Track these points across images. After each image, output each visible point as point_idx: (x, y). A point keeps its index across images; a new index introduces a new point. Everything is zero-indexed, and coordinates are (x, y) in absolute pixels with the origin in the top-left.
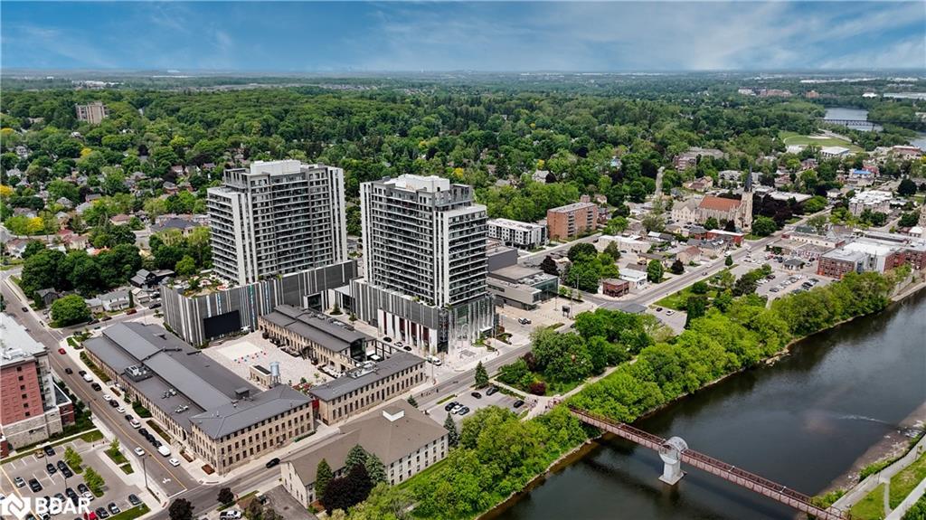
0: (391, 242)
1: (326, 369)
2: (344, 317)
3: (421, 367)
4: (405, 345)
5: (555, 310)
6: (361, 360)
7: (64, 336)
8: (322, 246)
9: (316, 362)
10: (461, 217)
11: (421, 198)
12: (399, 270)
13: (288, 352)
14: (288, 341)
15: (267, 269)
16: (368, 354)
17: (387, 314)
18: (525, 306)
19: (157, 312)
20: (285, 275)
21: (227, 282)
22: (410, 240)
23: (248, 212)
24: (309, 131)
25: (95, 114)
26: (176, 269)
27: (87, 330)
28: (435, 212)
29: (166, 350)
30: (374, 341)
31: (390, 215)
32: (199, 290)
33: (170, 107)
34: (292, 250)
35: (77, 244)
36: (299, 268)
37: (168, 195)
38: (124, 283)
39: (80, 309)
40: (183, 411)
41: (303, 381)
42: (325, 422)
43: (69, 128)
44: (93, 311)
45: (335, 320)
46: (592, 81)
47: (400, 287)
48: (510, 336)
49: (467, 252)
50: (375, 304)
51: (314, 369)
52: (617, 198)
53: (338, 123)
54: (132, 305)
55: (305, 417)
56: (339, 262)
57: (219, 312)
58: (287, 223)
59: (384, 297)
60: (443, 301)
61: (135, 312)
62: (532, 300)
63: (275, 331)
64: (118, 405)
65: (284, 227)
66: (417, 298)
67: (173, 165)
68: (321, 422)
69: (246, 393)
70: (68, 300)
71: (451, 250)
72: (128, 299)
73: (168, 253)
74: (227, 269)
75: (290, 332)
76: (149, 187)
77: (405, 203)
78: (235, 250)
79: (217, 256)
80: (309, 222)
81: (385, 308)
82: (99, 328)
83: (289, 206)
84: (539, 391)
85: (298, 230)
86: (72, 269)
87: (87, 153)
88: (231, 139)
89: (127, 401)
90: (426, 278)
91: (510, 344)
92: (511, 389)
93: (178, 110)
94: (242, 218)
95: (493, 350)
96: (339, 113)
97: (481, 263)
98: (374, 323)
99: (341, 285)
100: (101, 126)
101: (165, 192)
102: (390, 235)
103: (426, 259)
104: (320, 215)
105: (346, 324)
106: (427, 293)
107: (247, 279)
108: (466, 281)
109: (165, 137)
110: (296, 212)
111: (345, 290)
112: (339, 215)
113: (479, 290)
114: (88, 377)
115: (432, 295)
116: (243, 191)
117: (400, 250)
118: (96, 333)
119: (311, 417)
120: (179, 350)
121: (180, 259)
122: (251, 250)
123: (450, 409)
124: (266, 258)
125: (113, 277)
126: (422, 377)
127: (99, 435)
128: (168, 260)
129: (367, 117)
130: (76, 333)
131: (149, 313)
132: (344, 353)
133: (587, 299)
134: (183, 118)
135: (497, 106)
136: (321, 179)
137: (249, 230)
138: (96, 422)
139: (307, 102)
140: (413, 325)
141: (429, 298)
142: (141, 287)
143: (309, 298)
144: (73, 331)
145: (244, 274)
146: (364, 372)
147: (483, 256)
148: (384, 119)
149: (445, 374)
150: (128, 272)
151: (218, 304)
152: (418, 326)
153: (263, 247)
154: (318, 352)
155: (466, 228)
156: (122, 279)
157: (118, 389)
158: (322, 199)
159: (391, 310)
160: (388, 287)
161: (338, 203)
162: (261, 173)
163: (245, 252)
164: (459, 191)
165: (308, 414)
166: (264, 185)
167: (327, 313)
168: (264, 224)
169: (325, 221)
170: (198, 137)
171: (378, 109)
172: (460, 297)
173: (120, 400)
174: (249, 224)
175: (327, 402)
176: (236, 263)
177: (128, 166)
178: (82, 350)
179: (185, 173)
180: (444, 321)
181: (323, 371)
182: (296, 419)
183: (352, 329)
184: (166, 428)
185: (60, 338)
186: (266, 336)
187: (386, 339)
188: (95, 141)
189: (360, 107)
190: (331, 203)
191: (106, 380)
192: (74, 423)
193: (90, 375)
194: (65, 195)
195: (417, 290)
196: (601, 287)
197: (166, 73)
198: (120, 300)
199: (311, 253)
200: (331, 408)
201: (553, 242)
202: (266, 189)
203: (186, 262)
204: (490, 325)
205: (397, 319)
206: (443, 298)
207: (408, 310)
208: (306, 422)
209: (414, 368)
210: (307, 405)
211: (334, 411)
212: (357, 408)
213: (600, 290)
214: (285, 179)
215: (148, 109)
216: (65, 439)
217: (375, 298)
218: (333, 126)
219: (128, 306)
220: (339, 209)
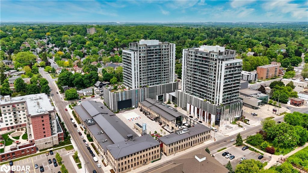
0: (195, 74)
1: (165, 127)
2: (172, 105)
3: (209, 132)
4: (199, 120)
5: (268, 110)
6: (180, 125)
7: (68, 104)
8: (165, 75)
9: (161, 124)
10: (231, 64)
11: (211, 55)
12: (198, 87)
13: (150, 118)
14: (150, 113)
15: (143, 83)
16: (183, 123)
17: (191, 106)
18: (253, 107)
19: (102, 97)
20: (150, 86)
21: (128, 87)
22: (204, 74)
23: (137, 59)
24: (159, 38)
25: (92, 32)
26: (110, 81)
27: (76, 102)
28: (218, 61)
29: (102, 113)
30: (186, 117)
31: (195, 63)
32: (117, 90)
33: (115, 30)
34: (153, 76)
35: (79, 71)
36: (155, 84)
37: (111, 56)
38: (92, 85)
39: (75, 94)
40: (105, 142)
41: (156, 132)
42: (165, 154)
43: (84, 35)
44: (79, 95)
45: (169, 106)
46: (261, 25)
47: (197, 94)
48: (248, 121)
49: (232, 81)
50: (186, 101)
51: (160, 127)
52: (286, 64)
53: (169, 36)
54: (93, 94)
55: (157, 151)
56: (171, 82)
57: (124, 99)
58: (152, 65)
59: (190, 98)
60: (219, 102)
61: (94, 97)
62: (258, 105)
63: (145, 108)
64: (81, 135)
65: (151, 67)
66: (206, 100)
67: (114, 47)
68: (163, 154)
69: (131, 137)
70: (71, 90)
71: (225, 79)
72: (92, 92)
73: (108, 76)
74: (128, 82)
75: (151, 110)
76: (105, 54)
77: (203, 57)
78: (131, 75)
79: (125, 77)
80: (160, 65)
81: (191, 103)
82: (81, 102)
83: (153, 58)
84: (272, 152)
85: (156, 69)
86: (74, 79)
87: (88, 42)
88: (134, 40)
89: (85, 133)
90: (211, 91)
91: (249, 124)
92: (255, 149)
93: (118, 31)
94: (135, 62)
95: (242, 127)
96: (170, 32)
97: (237, 86)
98: (185, 109)
99: (171, 92)
100: (93, 35)
101: (110, 55)
102: (195, 72)
103: (211, 83)
104: (165, 63)
105: (174, 109)
106: (210, 98)
107: (135, 87)
108: (230, 94)
109: (112, 39)
110: (156, 61)
111: (173, 94)
112: (172, 63)
113: (236, 98)
114: (73, 121)
115: (213, 99)
116: (136, 51)
117: (199, 78)
118: (79, 104)
119: (159, 152)
120: (107, 114)
121: (112, 78)
122: (137, 75)
123: (225, 155)
124: (143, 79)
125: (88, 83)
126: (209, 136)
127: (72, 147)
128: (107, 78)
129: (179, 34)
130: (72, 103)
131: (99, 98)
132: (173, 121)
133: (283, 107)
134: (119, 34)
135: (227, 30)
136: (166, 48)
137: (137, 67)
138: (72, 141)
139: (159, 29)
140: (204, 112)
141: (212, 100)
142: (97, 87)
143: (158, 96)
144: (71, 102)
145: (134, 85)
146: (183, 132)
147: (239, 83)
148: (186, 34)
149: (220, 136)
150: (93, 82)
151: (124, 96)
152: (206, 112)
153: (142, 74)
154: (162, 120)
155: (232, 69)
156: (91, 84)
157: (83, 128)
158: (166, 56)
159: (193, 104)
160: (192, 94)
161: (172, 58)
162: (143, 44)
163: (135, 76)
164: (229, 52)
165: (158, 150)
166: (144, 49)
167: (166, 103)
168: (143, 65)
169: (167, 65)
170: (123, 39)
171: (183, 31)
172: (227, 101)
173: (83, 132)
174: (137, 65)
175: (167, 145)
176: (131, 80)
177: (100, 47)
178: (73, 110)
179: (118, 50)
180: (219, 111)
181: (164, 128)
182: (152, 152)
183: (176, 111)
184: (98, 148)
185: (67, 105)
186: (141, 110)
187: (190, 117)
188: (91, 39)
189: (177, 31)
190: (170, 58)
191: (79, 123)
192: (63, 141)
193: (74, 121)
194: (79, 55)
195: (206, 96)
196: (290, 101)
197: (116, 23)
198: (89, 92)
199: (160, 78)
200: (168, 148)
201: (259, 81)
202: (145, 50)
203: (114, 79)
204: (239, 115)
205: (196, 108)
206: (219, 101)
207: (201, 105)
208: (157, 154)
209: (206, 133)
210: (158, 146)
211: (170, 150)
212: (180, 149)
213: (289, 103)
214: (152, 47)
215: (108, 31)
216: (58, 148)
217: (186, 98)
218: (168, 37)
219: (92, 94)
220: (172, 61)
